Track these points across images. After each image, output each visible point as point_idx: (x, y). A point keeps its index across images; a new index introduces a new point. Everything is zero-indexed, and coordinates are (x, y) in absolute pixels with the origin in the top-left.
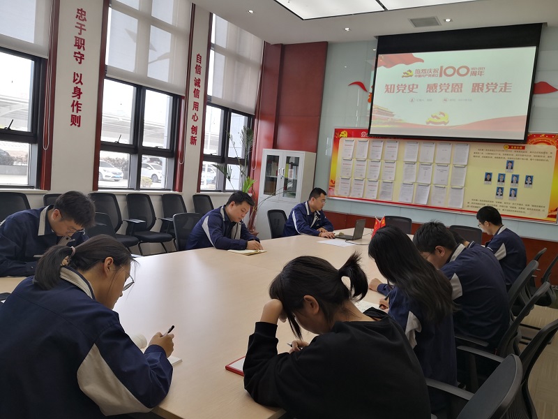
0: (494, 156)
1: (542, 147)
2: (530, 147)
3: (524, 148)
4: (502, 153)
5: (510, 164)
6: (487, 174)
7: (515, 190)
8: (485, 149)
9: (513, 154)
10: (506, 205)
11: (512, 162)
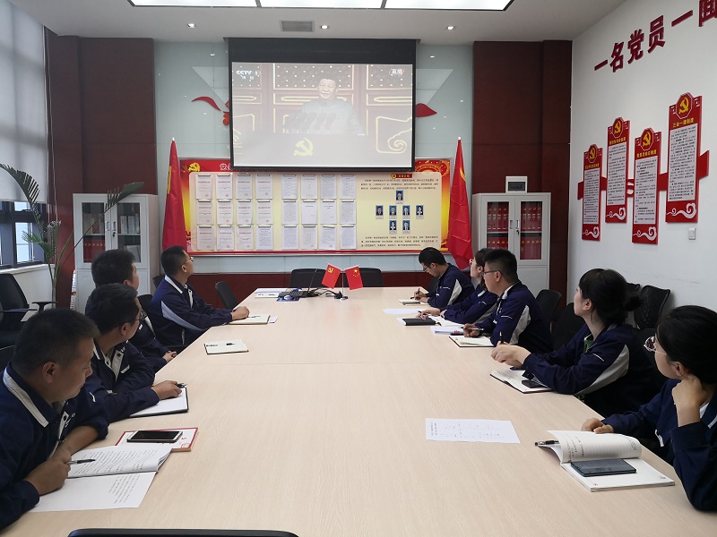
0: (382, 187)
1: (428, 174)
2: (417, 175)
3: (411, 176)
4: (390, 183)
5: (400, 194)
6: (378, 207)
7: (408, 222)
8: (372, 180)
9: (401, 183)
10: (401, 239)
11: (401, 192)
